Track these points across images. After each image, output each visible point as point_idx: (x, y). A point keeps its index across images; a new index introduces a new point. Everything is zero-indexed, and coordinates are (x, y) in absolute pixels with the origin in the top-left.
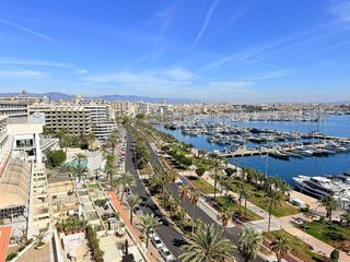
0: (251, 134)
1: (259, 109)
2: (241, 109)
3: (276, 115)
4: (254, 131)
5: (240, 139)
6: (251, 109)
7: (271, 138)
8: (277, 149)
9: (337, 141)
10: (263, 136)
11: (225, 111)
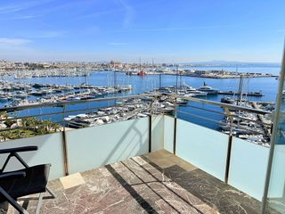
0: (33, 89)
1: (41, 67)
2: (24, 67)
3: (56, 72)
4: (37, 86)
5: (23, 94)
6: (33, 67)
7: (50, 91)
8: (54, 99)
9: (97, 89)
10: (43, 90)
11: (7, 69)
